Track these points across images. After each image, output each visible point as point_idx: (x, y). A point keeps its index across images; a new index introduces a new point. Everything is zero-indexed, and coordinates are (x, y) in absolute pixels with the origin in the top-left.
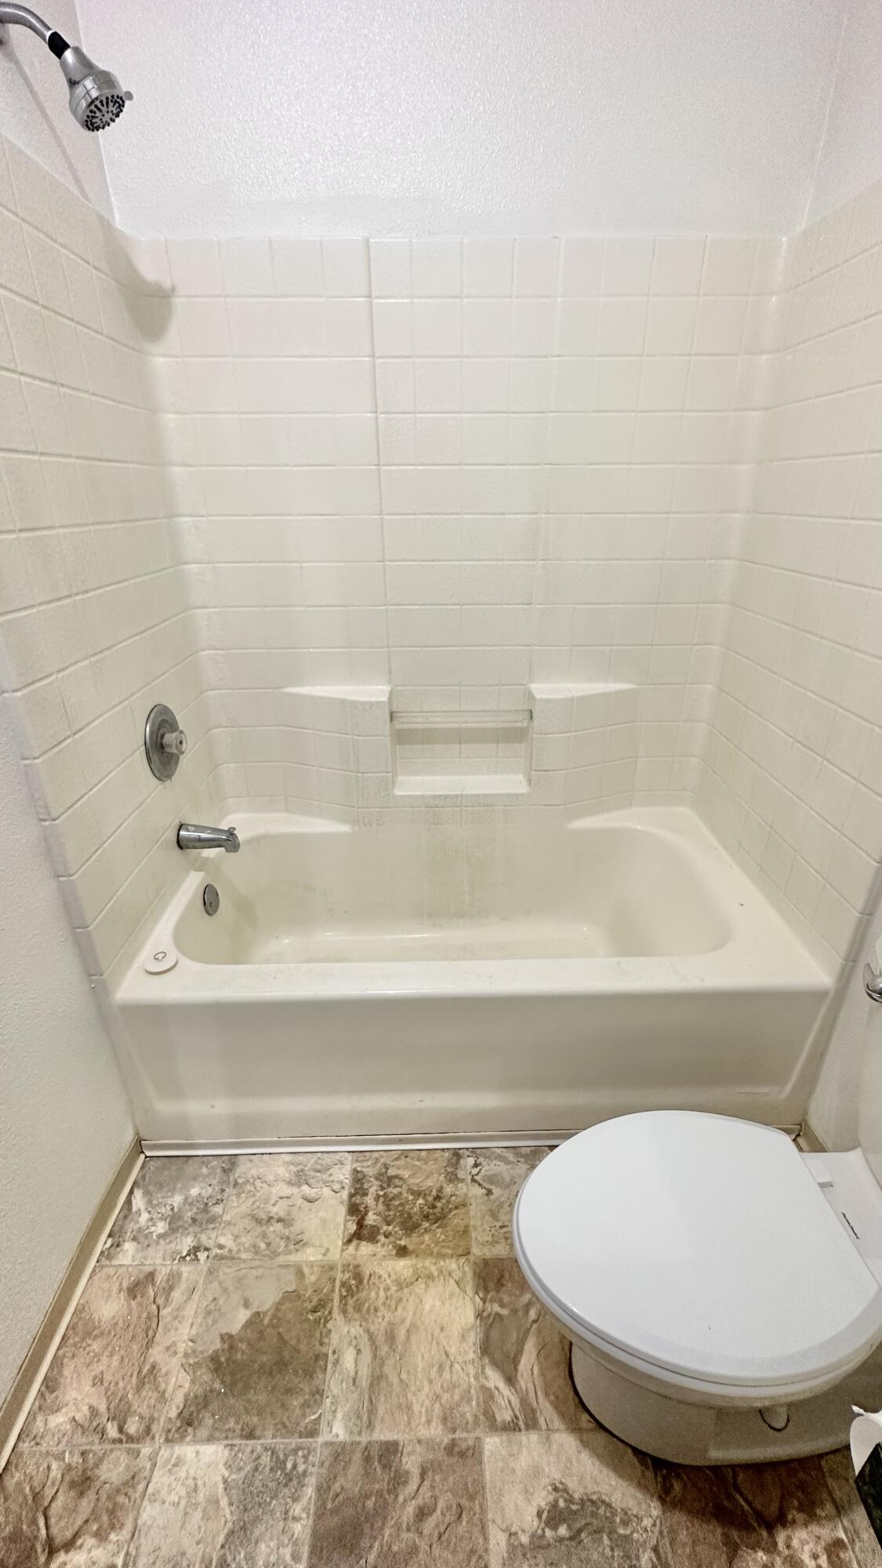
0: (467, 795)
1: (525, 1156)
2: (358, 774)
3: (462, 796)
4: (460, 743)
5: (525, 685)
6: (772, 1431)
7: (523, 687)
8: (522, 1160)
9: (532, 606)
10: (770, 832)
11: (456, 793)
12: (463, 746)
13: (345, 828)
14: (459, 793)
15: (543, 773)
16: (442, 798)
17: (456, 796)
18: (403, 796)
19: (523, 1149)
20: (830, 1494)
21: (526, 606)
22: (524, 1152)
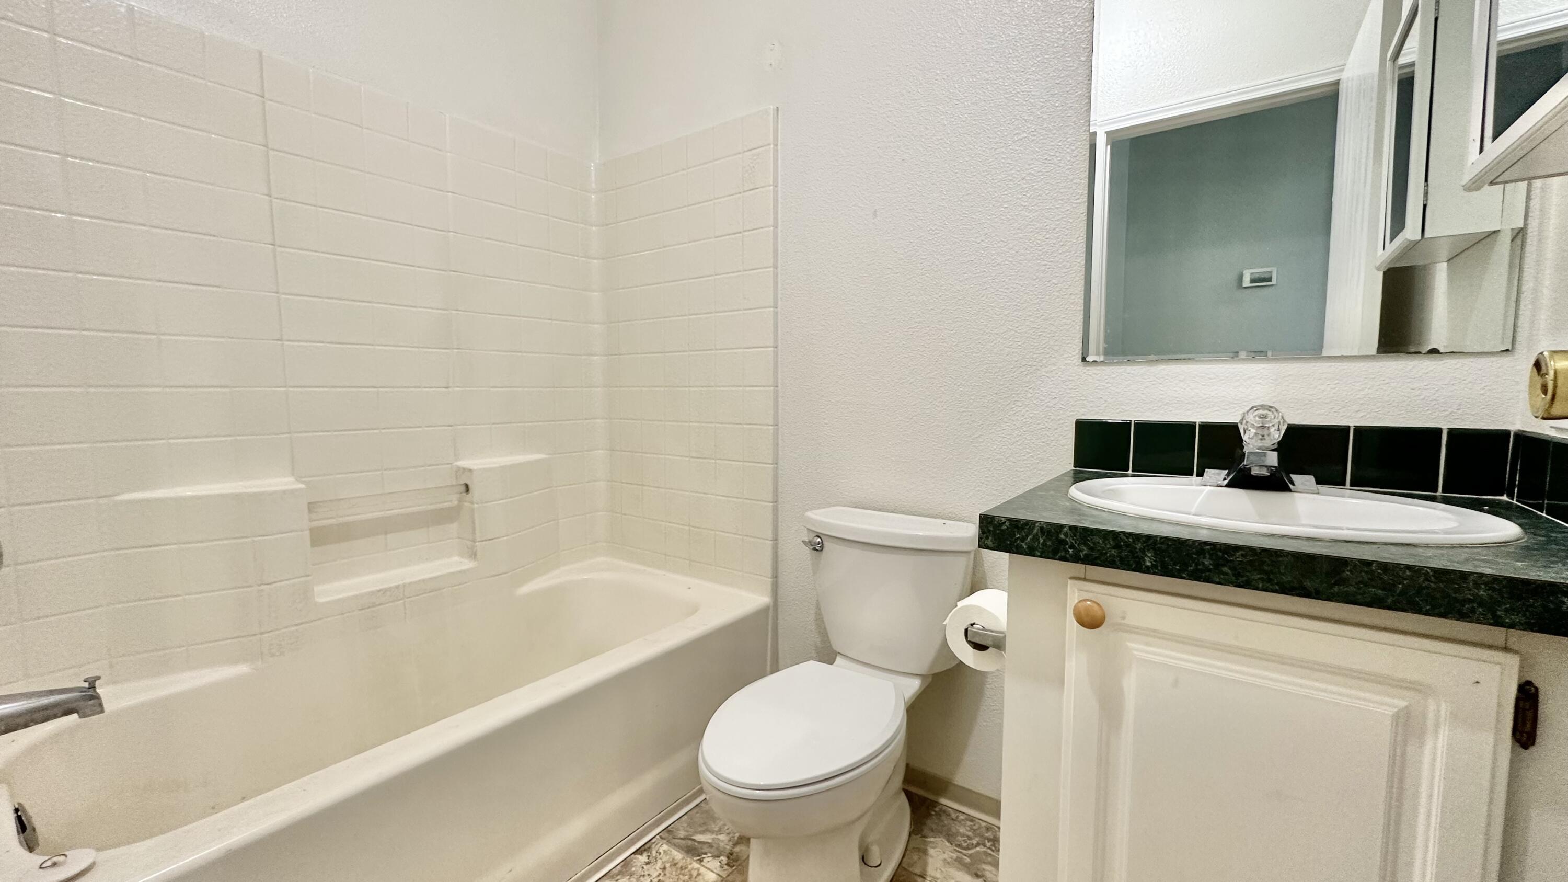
0: (410, 584)
1: (620, 873)
2: (263, 587)
3: (404, 585)
4: (386, 533)
5: (451, 464)
6: (878, 868)
7: (449, 466)
8: (619, 877)
9: (450, 389)
10: (690, 530)
11: (397, 584)
12: (389, 536)
13: (243, 669)
14: (401, 583)
15: (487, 542)
16: (382, 592)
17: (397, 587)
18: (328, 603)
19: (614, 870)
20: (916, 874)
21: (444, 389)
22: (617, 871)
